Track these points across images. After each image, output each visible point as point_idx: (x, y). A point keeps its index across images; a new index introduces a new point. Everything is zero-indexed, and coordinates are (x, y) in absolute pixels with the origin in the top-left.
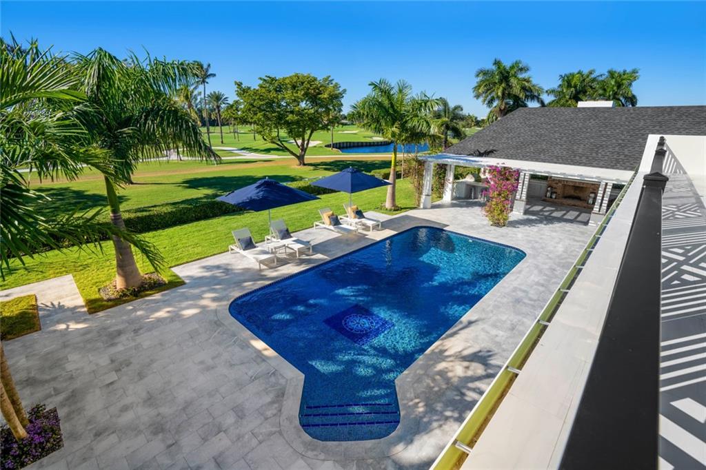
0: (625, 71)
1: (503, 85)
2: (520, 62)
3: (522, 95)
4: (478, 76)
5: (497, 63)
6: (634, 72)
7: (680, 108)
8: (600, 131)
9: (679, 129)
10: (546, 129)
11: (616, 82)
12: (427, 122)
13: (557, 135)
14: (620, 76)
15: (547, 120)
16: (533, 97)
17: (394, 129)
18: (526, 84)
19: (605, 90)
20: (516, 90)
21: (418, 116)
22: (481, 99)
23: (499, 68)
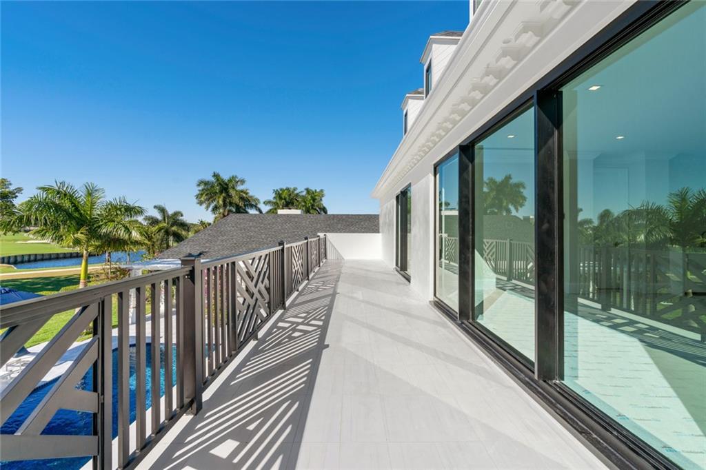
0: (316, 191)
1: (223, 194)
2: (236, 177)
3: (241, 204)
4: (199, 185)
5: (216, 176)
6: (322, 191)
7: (338, 215)
8: (294, 232)
9: (339, 230)
10: (255, 232)
11: (311, 197)
12: (126, 228)
13: (263, 236)
14: (313, 193)
15: (255, 224)
16: (252, 206)
17: (79, 235)
18: (244, 195)
19: (305, 202)
20: (236, 199)
21: (114, 221)
22: (204, 206)
23: (218, 180)
